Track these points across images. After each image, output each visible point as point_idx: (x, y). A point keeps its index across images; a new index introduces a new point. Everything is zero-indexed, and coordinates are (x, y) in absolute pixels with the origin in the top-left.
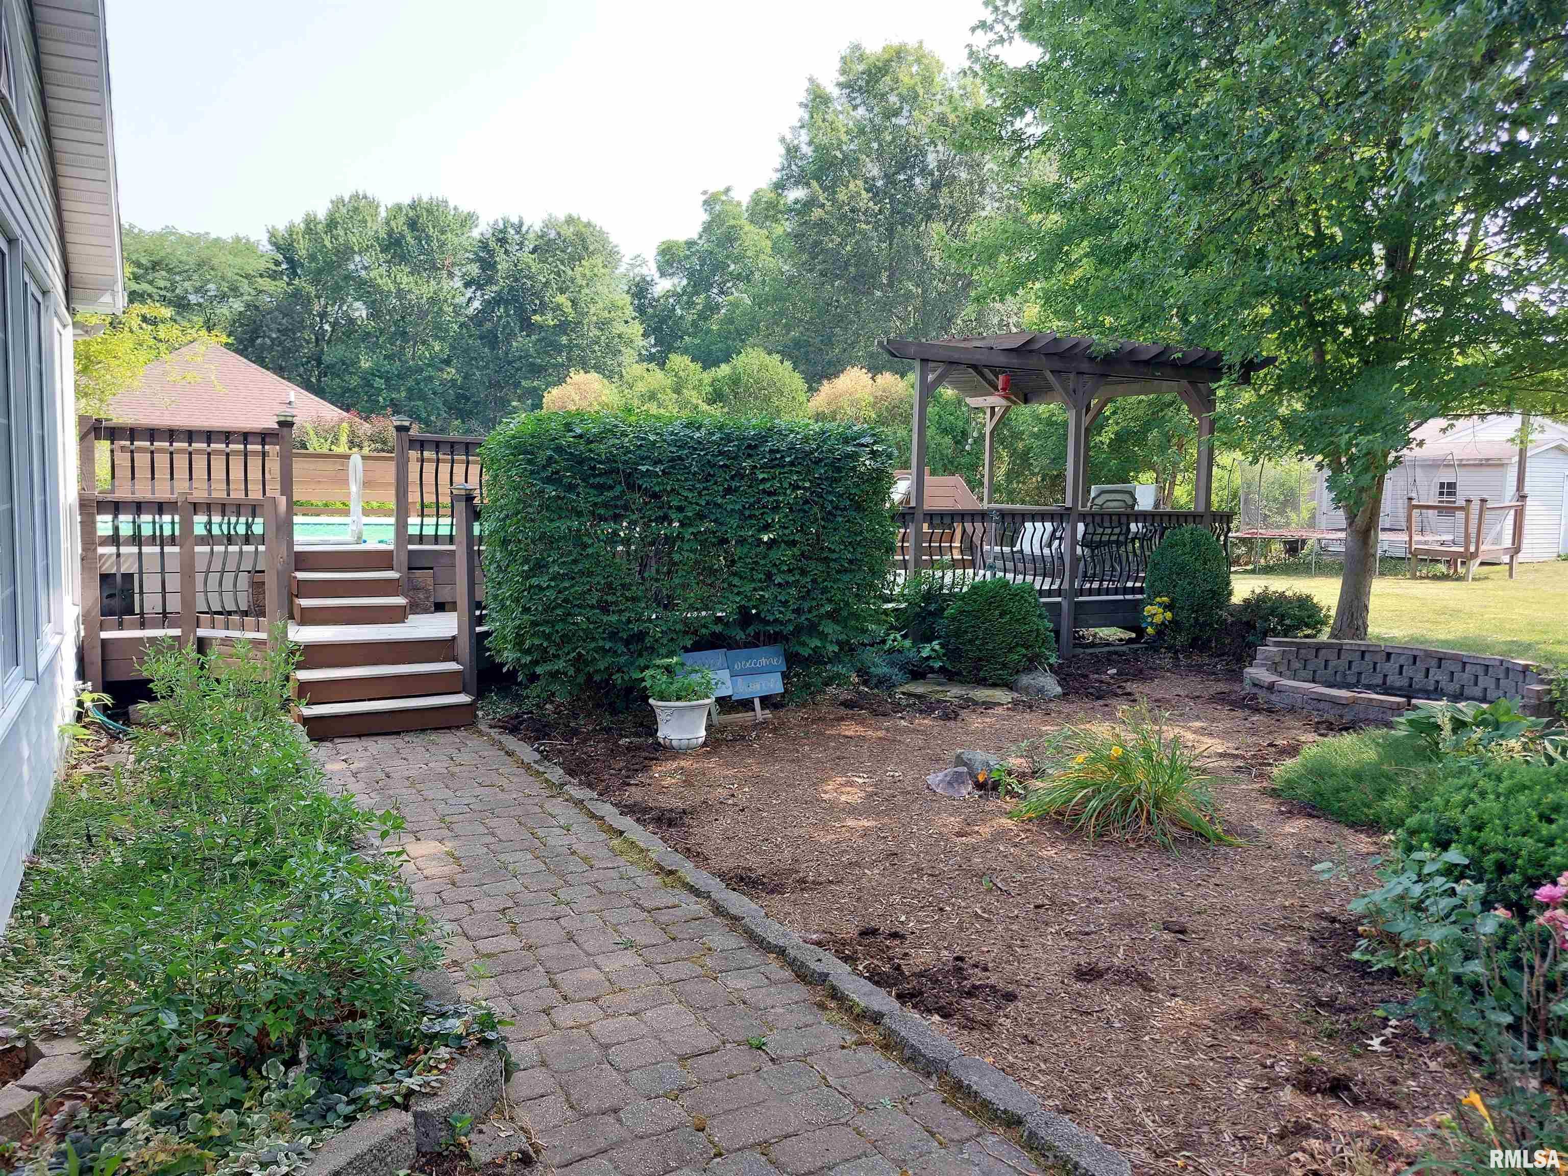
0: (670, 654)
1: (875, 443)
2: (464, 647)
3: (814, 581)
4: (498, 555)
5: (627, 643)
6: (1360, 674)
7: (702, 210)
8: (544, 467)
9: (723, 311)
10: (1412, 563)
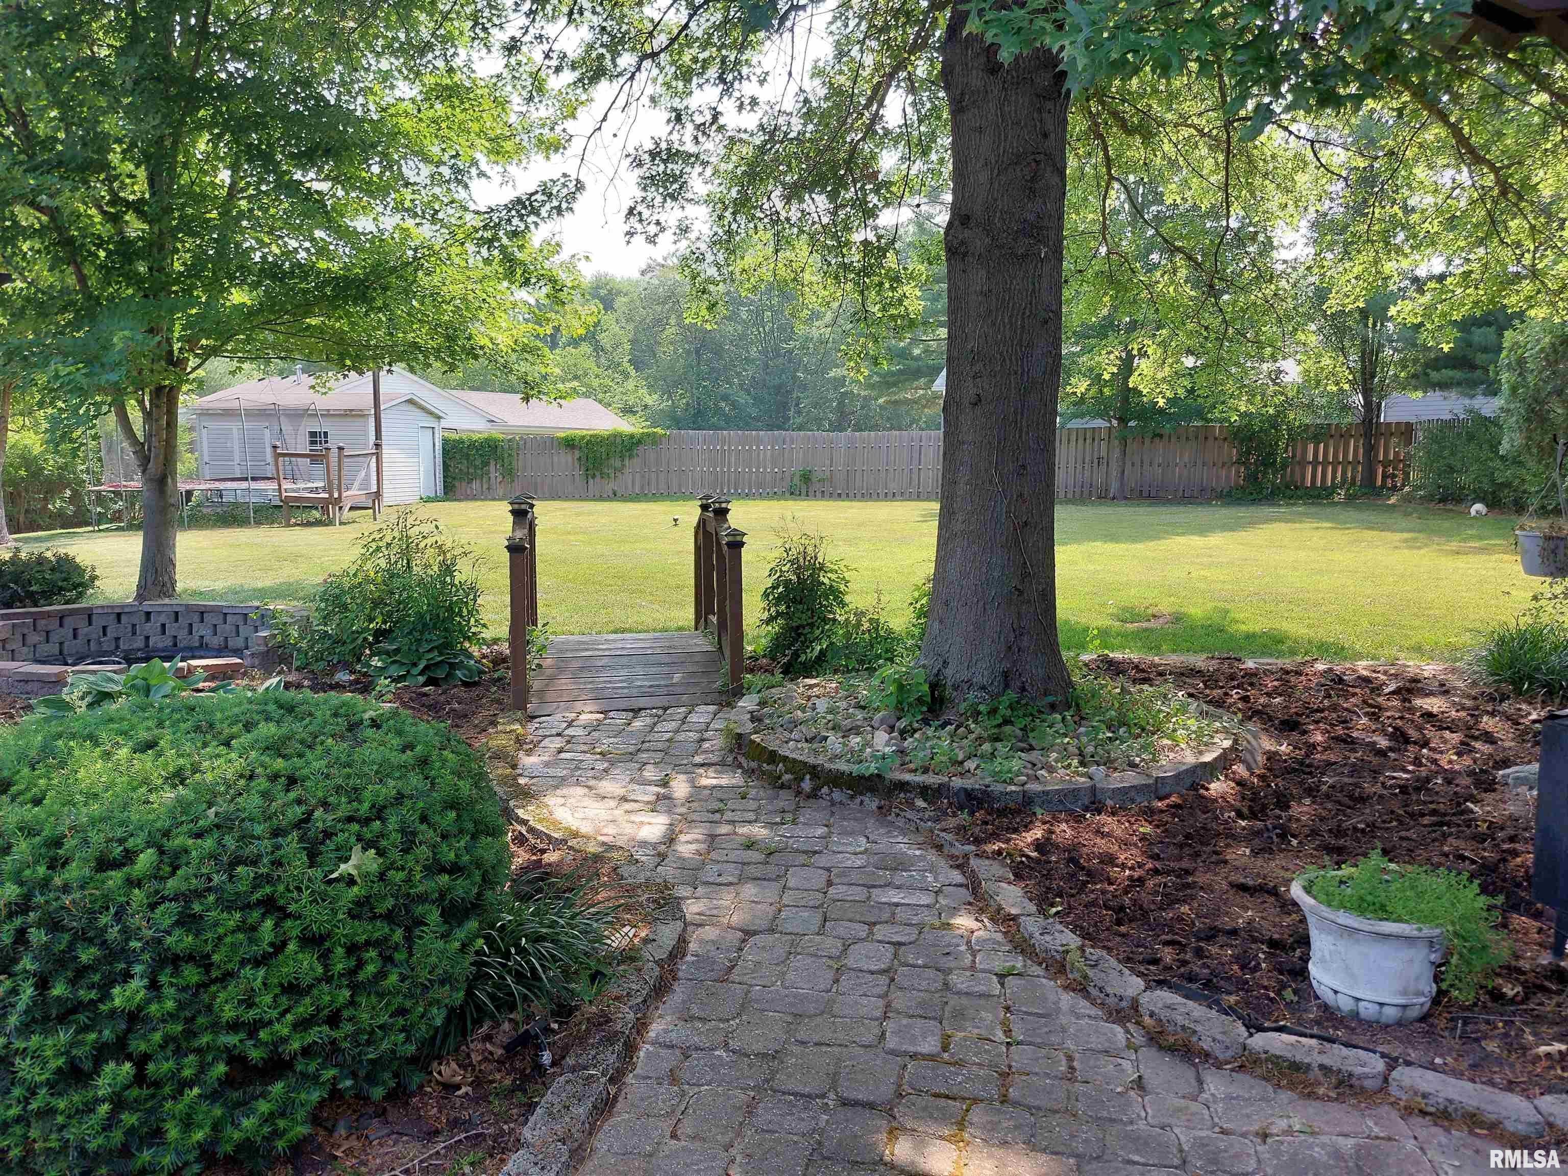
6: (117, 639)
10: (284, 511)
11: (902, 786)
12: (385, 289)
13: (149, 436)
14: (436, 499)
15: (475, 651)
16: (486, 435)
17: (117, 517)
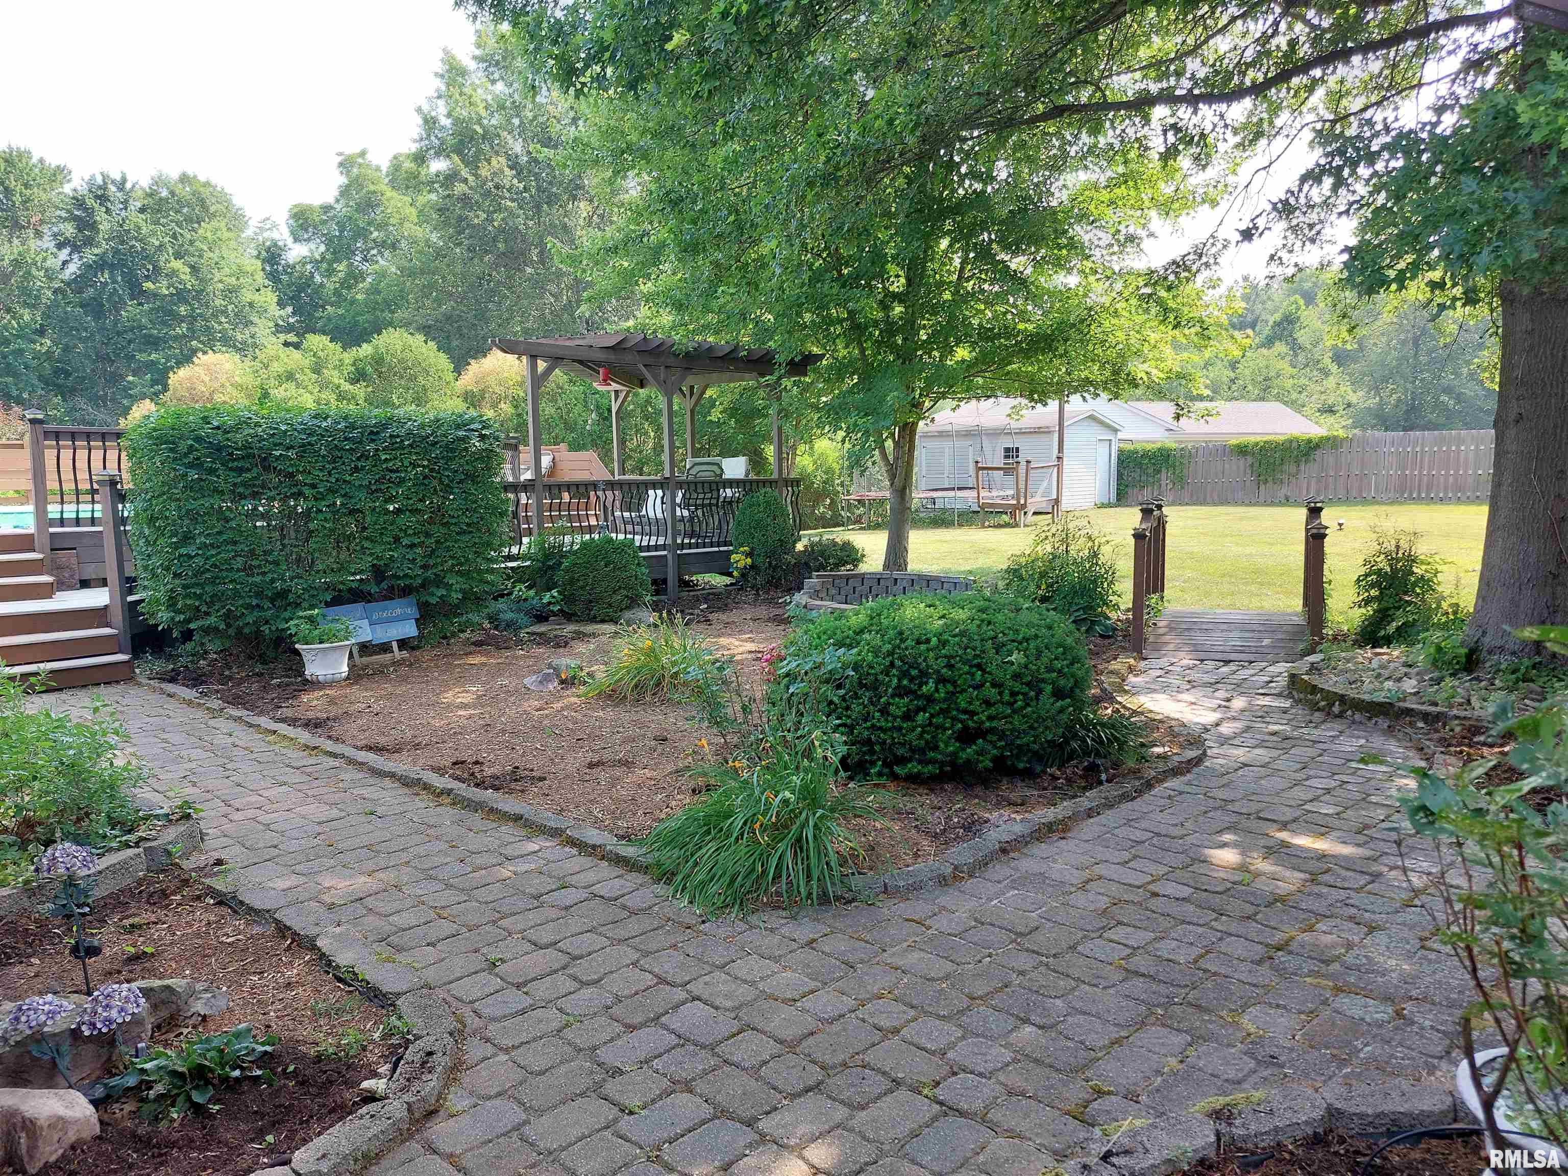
0: (312, 607)
1: (484, 428)
2: (117, 616)
3: (437, 542)
4: (147, 532)
5: (272, 600)
7: (337, 172)
8: (186, 455)
9: (369, 280)
10: (981, 515)
11: (1409, 712)
12: (1066, 340)
13: (896, 459)
14: (1110, 505)
15: (1113, 615)
16: (1159, 445)
17: (858, 521)
